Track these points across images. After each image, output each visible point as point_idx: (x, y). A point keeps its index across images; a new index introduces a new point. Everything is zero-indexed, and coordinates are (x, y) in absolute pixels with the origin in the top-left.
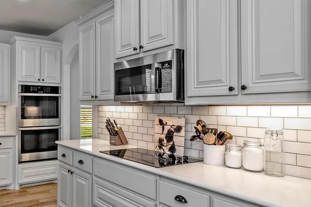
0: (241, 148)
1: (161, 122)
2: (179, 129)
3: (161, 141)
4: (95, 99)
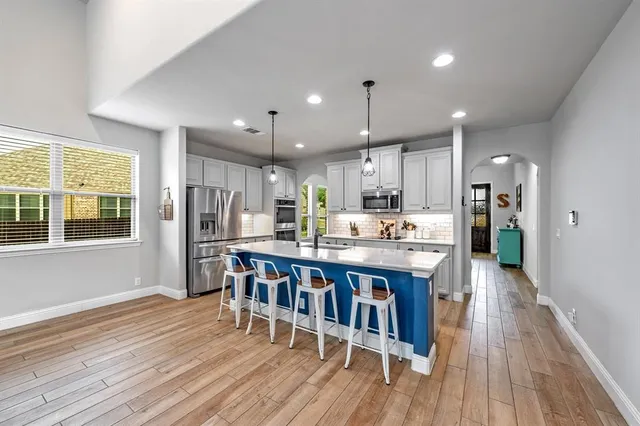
0: (422, 231)
1: (382, 222)
2: (392, 225)
4: (344, 210)
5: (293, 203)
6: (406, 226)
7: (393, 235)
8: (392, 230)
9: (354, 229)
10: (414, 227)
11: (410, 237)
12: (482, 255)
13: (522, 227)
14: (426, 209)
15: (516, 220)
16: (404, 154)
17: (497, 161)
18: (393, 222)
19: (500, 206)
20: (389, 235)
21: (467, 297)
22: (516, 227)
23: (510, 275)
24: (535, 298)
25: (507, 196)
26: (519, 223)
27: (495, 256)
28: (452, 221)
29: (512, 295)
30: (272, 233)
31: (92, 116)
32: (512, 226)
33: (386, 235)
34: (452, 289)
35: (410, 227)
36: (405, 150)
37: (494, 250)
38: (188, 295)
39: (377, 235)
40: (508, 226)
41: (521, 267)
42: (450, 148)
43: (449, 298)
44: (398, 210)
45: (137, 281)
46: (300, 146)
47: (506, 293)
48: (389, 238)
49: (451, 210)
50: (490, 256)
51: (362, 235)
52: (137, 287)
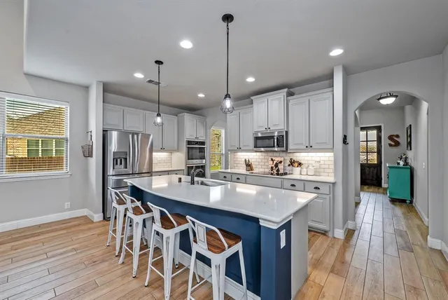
0: (307, 168)
1: (272, 160)
2: (281, 162)
3: (272, 168)
4: (239, 149)
5: (203, 143)
6: (292, 163)
7: (281, 171)
8: (281, 167)
9: (249, 165)
10: (300, 164)
11: (296, 173)
12: (372, 189)
13: (412, 165)
14: (309, 148)
15: (406, 158)
16: (289, 98)
17: (384, 102)
18: (282, 159)
19: (390, 145)
20: (278, 170)
21: (350, 234)
22: (406, 163)
23: (399, 211)
24: (426, 240)
25: (398, 136)
26: (409, 161)
27: (385, 189)
28: (333, 159)
29: (399, 233)
30: (183, 167)
31: (27, 75)
32: (402, 163)
33: (276, 171)
34: (333, 225)
35: (296, 164)
36: (290, 94)
37: (384, 185)
38: (104, 218)
39: (268, 170)
40: (399, 164)
41: (411, 202)
42: (330, 89)
43: (330, 234)
44: (284, 149)
45: (67, 205)
46: (201, 95)
47: (392, 231)
48: (278, 174)
49: (332, 149)
50: (381, 190)
51: (256, 171)
52: (65, 210)
